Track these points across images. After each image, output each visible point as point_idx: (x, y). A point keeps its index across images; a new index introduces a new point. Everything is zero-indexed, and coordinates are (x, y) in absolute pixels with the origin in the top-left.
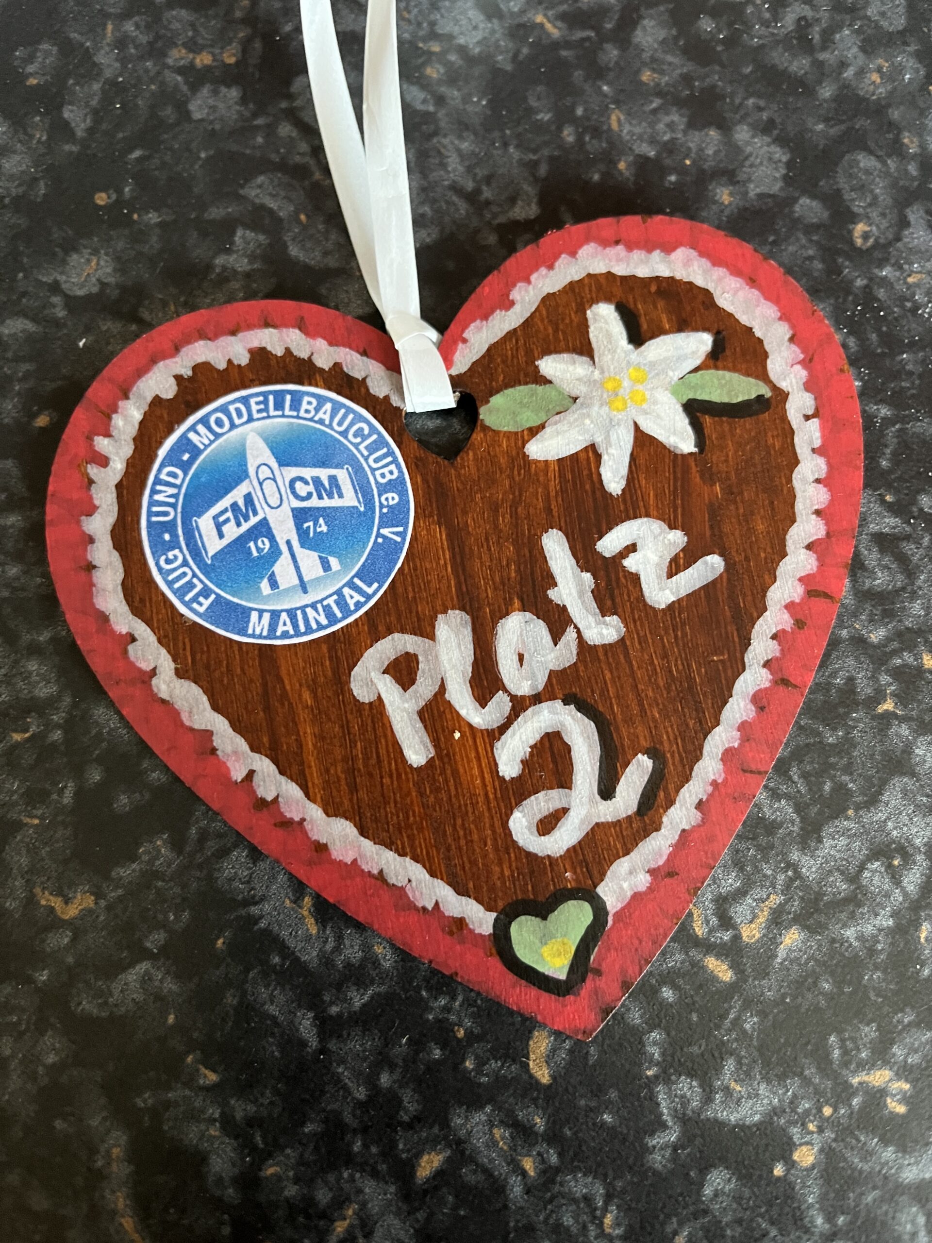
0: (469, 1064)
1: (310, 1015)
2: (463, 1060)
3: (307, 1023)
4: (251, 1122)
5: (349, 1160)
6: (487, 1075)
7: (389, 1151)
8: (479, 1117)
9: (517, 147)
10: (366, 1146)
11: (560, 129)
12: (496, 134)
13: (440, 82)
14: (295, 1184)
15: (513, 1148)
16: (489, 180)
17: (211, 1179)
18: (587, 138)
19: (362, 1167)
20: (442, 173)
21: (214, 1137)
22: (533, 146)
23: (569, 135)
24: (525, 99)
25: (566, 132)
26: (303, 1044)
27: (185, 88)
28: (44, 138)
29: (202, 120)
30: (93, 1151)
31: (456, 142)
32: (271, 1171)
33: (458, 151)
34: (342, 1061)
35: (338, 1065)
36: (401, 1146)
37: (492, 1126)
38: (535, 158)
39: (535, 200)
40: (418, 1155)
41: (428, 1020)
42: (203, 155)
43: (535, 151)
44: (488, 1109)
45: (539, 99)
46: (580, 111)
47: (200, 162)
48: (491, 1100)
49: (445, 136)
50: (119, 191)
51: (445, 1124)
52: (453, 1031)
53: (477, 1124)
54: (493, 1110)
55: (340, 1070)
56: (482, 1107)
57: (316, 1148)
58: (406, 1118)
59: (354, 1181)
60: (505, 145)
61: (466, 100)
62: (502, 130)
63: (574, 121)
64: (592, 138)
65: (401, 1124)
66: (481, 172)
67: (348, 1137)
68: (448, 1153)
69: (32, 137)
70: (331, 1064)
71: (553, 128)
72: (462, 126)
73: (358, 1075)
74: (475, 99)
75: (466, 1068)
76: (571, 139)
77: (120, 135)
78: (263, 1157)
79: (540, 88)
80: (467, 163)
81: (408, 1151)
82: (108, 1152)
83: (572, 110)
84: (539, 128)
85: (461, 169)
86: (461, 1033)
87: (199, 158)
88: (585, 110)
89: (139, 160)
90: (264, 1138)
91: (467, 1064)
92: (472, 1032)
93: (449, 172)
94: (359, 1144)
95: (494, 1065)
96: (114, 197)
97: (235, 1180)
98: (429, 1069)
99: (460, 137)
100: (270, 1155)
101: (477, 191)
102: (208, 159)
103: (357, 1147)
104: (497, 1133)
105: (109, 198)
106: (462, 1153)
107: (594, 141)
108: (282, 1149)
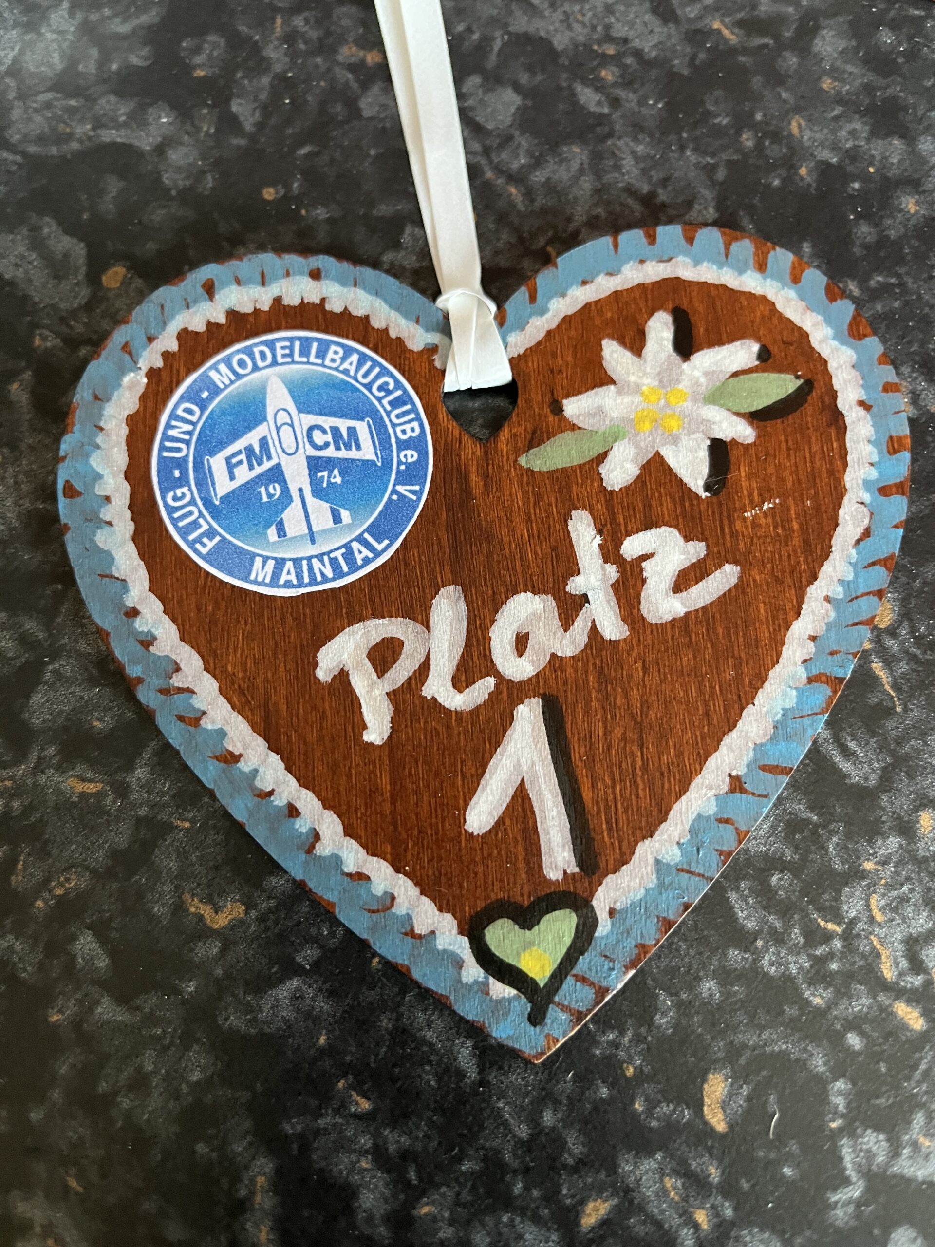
0: (639, 1106)
1: (469, 1043)
2: (632, 1103)
3: (466, 1052)
4: (405, 1155)
5: (508, 1203)
6: (658, 1119)
7: (551, 1197)
8: (649, 1165)
9: (695, 150)
10: (526, 1188)
11: (738, 133)
12: (673, 137)
13: (615, 85)
14: (450, 1225)
15: (685, 1199)
16: (665, 182)
17: (361, 1215)
18: (767, 143)
19: (523, 1211)
20: (617, 175)
21: (366, 1170)
22: (711, 150)
23: (747, 140)
24: (702, 102)
25: (744, 136)
26: (461, 1074)
27: (355, 85)
28: (212, 131)
29: (371, 119)
30: (236, 1179)
31: (632, 144)
32: (425, 1210)
33: (633, 153)
34: (502, 1096)
35: (499, 1099)
36: (565, 1192)
37: (663, 1175)
38: (712, 161)
39: (713, 204)
40: (583, 1202)
41: (594, 1055)
42: (373, 152)
43: (713, 155)
44: (659, 1156)
45: (716, 102)
46: (759, 117)
47: (370, 160)
48: (663, 1146)
49: (619, 138)
50: (287, 186)
51: (613, 1169)
52: (621, 1068)
53: (647, 1172)
54: (664, 1158)
55: (501, 1105)
56: (650, 1154)
57: (474, 1188)
58: (570, 1161)
59: (514, 1226)
60: (682, 148)
61: (642, 102)
62: (679, 134)
63: (753, 126)
64: (772, 143)
65: (565, 1166)
66: (656, 175)
67: (508, 1178)
68: (616, 1201)
69: (198, 129)
70: (490, 1097)
71: (732, 131)
72: (637, 128)
73: (519, 1110)
74: (651, 102)
75: (636, 1110)
76: (750, 144)
77: (289, 131)
78: (417, 1194)
79: (719, 93)
80: (642, 165)
81: (573, 1196)
82: (252, 1180)
83: (752, 115)
84: (718, 132)
85: (636, 171)
86: (630, 1071)
87: (368, 155)
88: (765, 115)
89: (307, 156)
90: (418, 1172)
91: (637, 1106)
92: (642, 1071)
93: (623, 175)
94: (520, 1185)
95: (666, 1109)
96: (282, 192)
97: (387, 1219)
98: (596, 1109)
99: (635, 139)
100: (423, 1193)
101: (653, 195)
102: (378, 157)
103: (518, 1188)
104: (669, 1182)
105: (277, 193)
106: (631, 1202)
107: (774, 146)
108: (438, 1186)
